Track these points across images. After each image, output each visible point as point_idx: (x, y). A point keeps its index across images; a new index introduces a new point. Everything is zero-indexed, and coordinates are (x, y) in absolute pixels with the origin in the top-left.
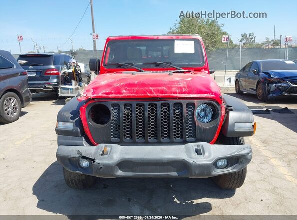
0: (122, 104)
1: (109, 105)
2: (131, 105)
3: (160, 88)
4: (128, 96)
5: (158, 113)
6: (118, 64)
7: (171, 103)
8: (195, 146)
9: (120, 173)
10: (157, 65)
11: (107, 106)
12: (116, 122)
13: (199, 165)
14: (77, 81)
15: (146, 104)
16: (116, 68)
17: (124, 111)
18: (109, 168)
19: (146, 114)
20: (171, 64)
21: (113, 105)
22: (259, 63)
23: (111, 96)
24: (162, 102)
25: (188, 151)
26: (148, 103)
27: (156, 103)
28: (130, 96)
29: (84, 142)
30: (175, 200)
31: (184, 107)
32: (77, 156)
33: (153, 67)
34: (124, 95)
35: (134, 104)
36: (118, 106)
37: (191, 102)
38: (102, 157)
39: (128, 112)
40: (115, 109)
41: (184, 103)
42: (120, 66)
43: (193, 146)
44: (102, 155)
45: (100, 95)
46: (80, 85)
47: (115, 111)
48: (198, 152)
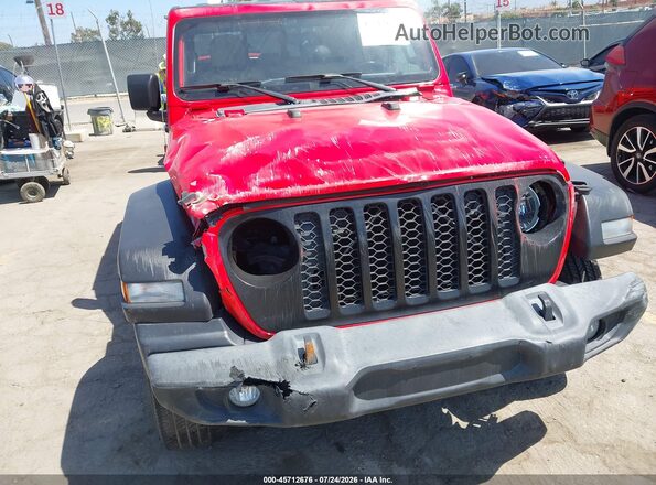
0: (323, 211)
1: (286, 218)
2: (349, 210)
3: (413, 153)
4: (340, 187)
5: (428, 223)
6: (218, 86)
7: (458, 191)
8: (530, 296)
9: (359, 406)
10: (324, 81)
11: (282, 221)
12: (313, 263)
13: (560, 346)
14: (43, 134)
15: (392, 202)
16: (213, 97)
17: (333, 231)
18: (335, 399)
19: (397, 230)
20: (357, 75)
21: (298, 218)
22: (469, 56)
23: (289, 191)
24: (435, 192)
25: (519, 316)
26: (397, 200)
27: (418, 196)
28: (346, 186)
29: (226, 334)
30: (455, 419)
31: (492, 198)
32: (227, 380)
33: (314, 86)
34: (327, 185)
35: (358, 206)
36: (315, 217)
37: (506, 182)
38: (306, 372)
39: (341, 230)
40: (305, 227)
41: (490, 188)
42: (224, 90)
43: (525, 297)
44: (303, 366)
45: (255, 190)
46: (53, 144)
47: (307, 233)
48: (545, 313)
